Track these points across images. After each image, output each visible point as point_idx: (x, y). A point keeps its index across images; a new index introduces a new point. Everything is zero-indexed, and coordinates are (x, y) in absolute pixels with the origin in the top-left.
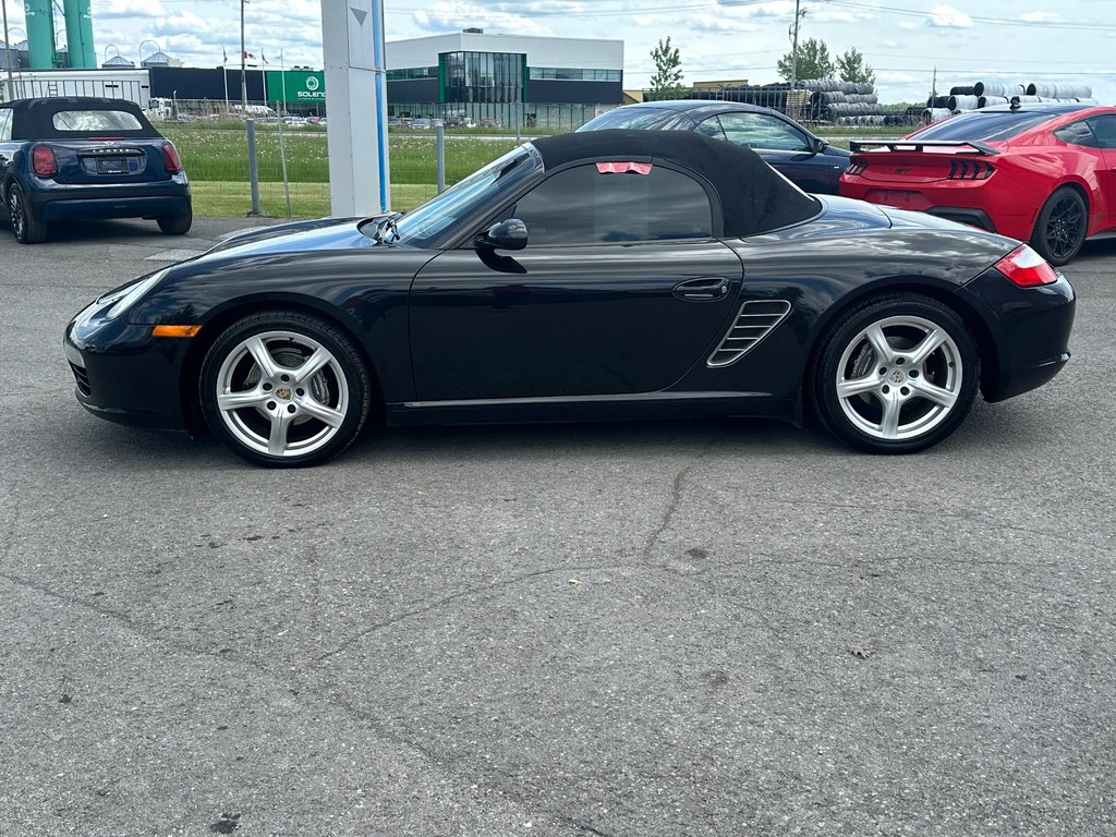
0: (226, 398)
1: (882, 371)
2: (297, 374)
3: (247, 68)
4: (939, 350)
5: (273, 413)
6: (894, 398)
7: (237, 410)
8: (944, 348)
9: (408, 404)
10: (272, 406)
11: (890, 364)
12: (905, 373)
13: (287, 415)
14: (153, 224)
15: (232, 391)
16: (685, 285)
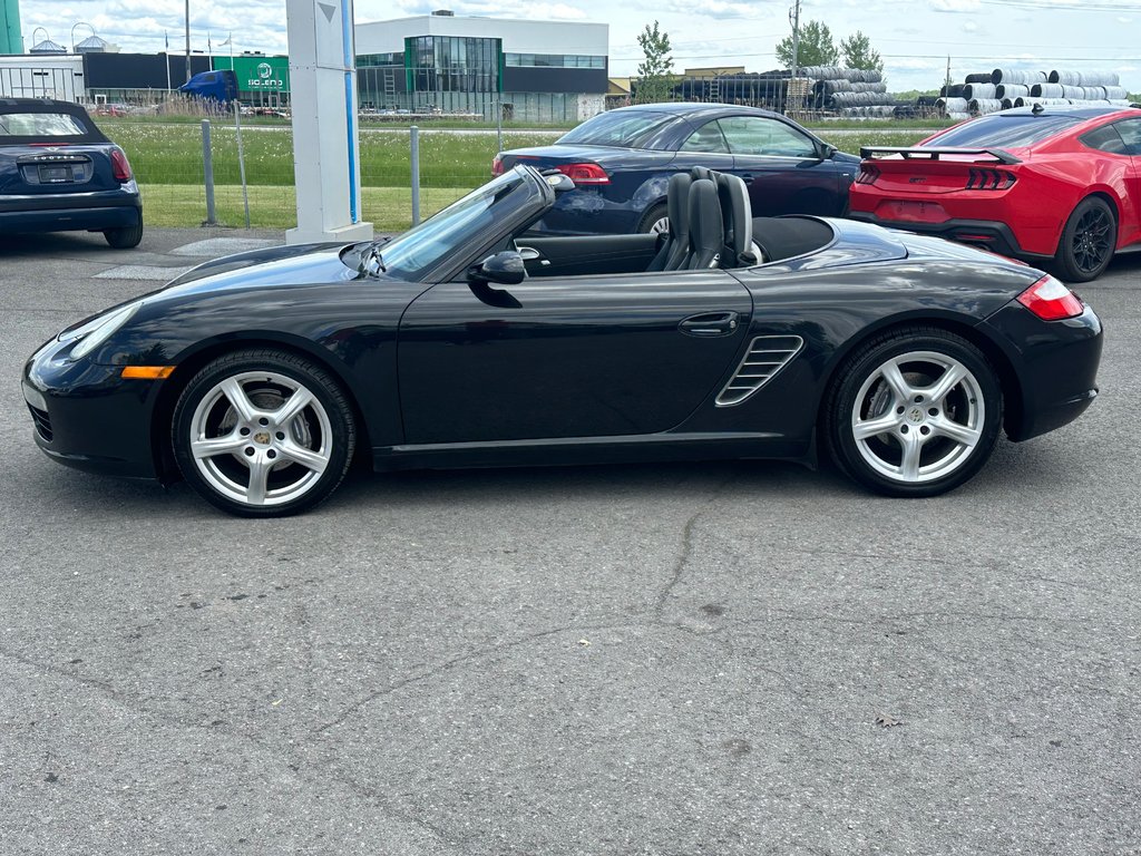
0: (202, 445)
1: (900, 410)
2: (276, 416)
3: (192, 54)
4: (959, 386)
5: (252, 459)
6: (913, 438)
7: (214, 458)
8: (964, 384)
9: (397, 448)
10: (250, 451)
11: (908, 403)
12: (924, 412)
13: (267, 461)
14: (99, 237)
15: (207, 437)
16: (690, 320)
